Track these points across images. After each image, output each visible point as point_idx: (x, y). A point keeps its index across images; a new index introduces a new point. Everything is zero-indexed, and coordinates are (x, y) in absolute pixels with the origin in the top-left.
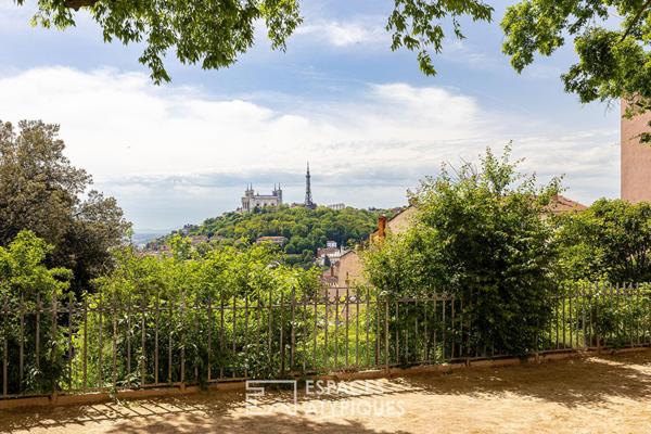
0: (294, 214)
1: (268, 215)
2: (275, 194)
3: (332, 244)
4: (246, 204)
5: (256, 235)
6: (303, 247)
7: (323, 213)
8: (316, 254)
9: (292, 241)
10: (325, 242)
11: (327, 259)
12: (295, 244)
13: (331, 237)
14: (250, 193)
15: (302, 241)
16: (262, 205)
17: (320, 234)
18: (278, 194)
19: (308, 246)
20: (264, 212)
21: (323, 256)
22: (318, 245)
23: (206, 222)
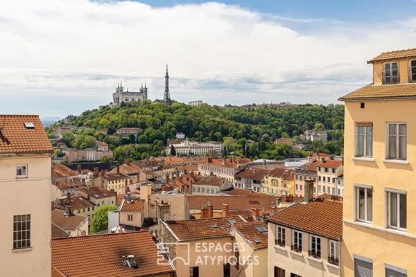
0: (152, 108)
1: (132, 109)
2: (142, 92)
3: (181, 136)
4: (116, 99)
5: (116, 126)
6: (155, 138)
7: (177, 108)
8: (165, 144)
9: (145, 132)
10: (175, 134)
11: (173, 148)
12: (148, 135)
13: (179, 129)
14: (120, 90)
15: (154, 132)
16: (130, 100)
17: (171, 127)
18: (144, 91)
19: (159, 137)
20: (130, 106)
21: (170, 146)
22: (168, 136)
23: (84, 114)
